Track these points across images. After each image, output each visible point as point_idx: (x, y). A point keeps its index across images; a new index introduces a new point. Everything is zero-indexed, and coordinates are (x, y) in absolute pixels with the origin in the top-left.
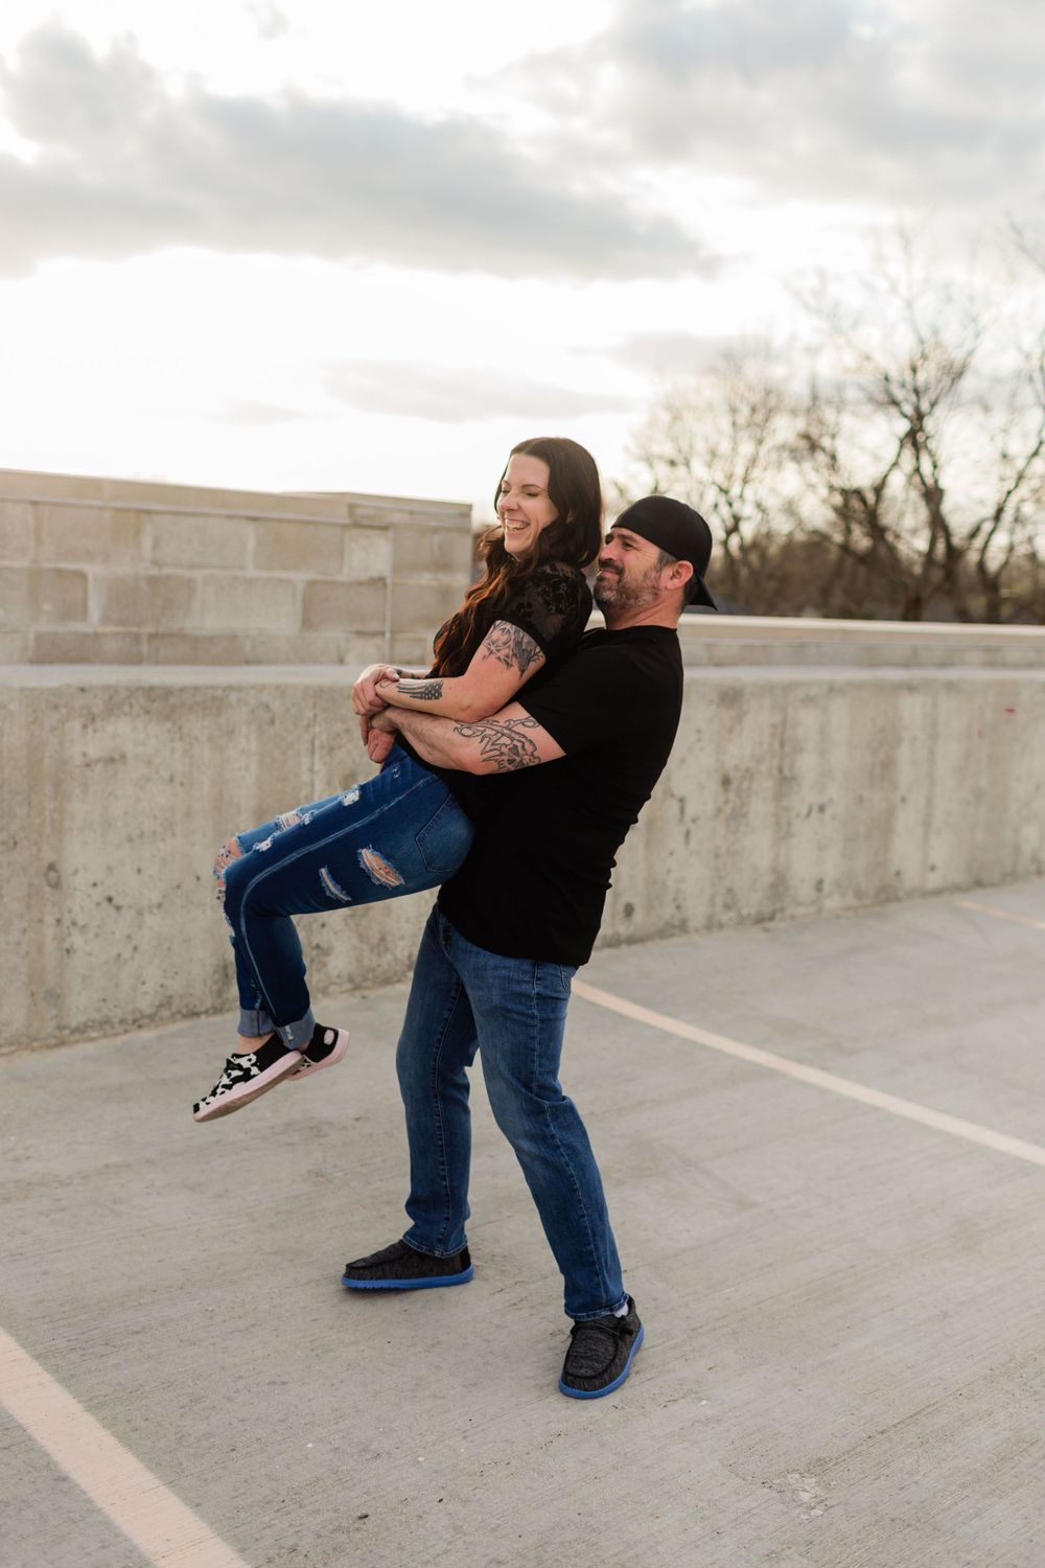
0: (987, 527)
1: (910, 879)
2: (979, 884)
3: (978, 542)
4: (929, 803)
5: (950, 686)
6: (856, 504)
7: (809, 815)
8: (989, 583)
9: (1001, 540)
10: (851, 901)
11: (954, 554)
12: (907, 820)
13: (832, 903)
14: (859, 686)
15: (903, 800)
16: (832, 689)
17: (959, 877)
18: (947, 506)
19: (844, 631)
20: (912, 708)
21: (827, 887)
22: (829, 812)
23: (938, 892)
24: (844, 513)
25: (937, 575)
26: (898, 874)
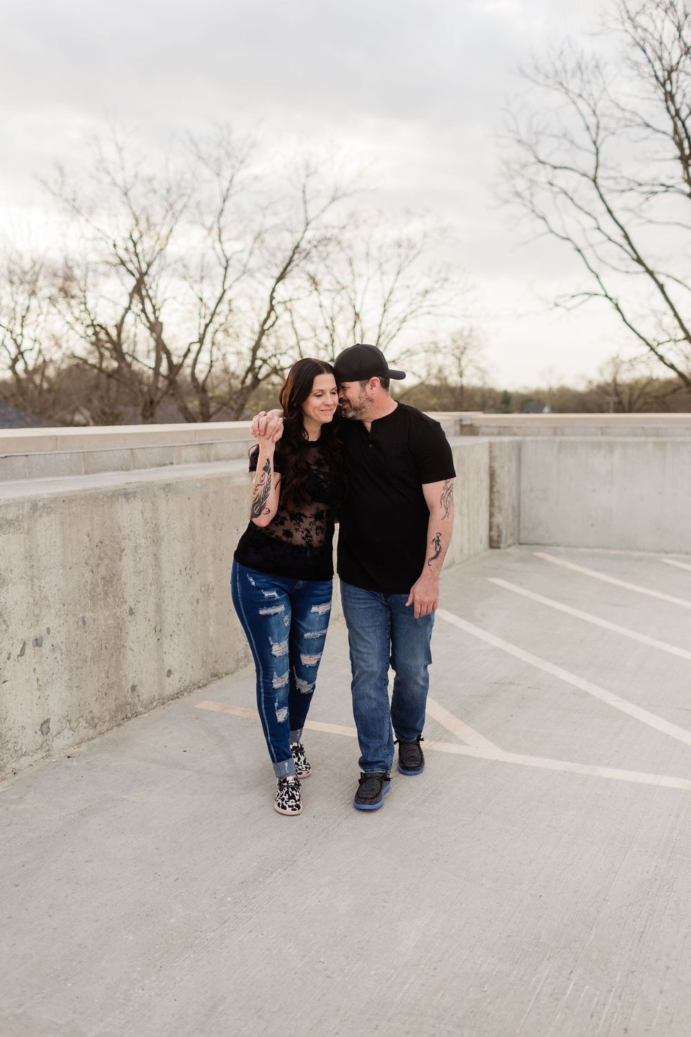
0: (195, 348)
1: (148, 691)
2: (216, 676)
3: (189, 361)
4: (159, 608)
5: (168, 488)
6: (103, 336)
7: (22, 653)
8: (201, 389)
9: (204, 358)
10: (84, 732)
11: (174, 369)
12: (138, 630)
13: (61, 742)
14: (67, 500)
15: (131, 612)
16: (36, 507)
17: (197, 675)
18: (166, 336)
19: (56, 438)
20: (130, 516)
21: (54, 727)
22: (47, 645)
23: (177, 695)
24: (97, 343)
25: (162, 384)
26: (134, 688)
